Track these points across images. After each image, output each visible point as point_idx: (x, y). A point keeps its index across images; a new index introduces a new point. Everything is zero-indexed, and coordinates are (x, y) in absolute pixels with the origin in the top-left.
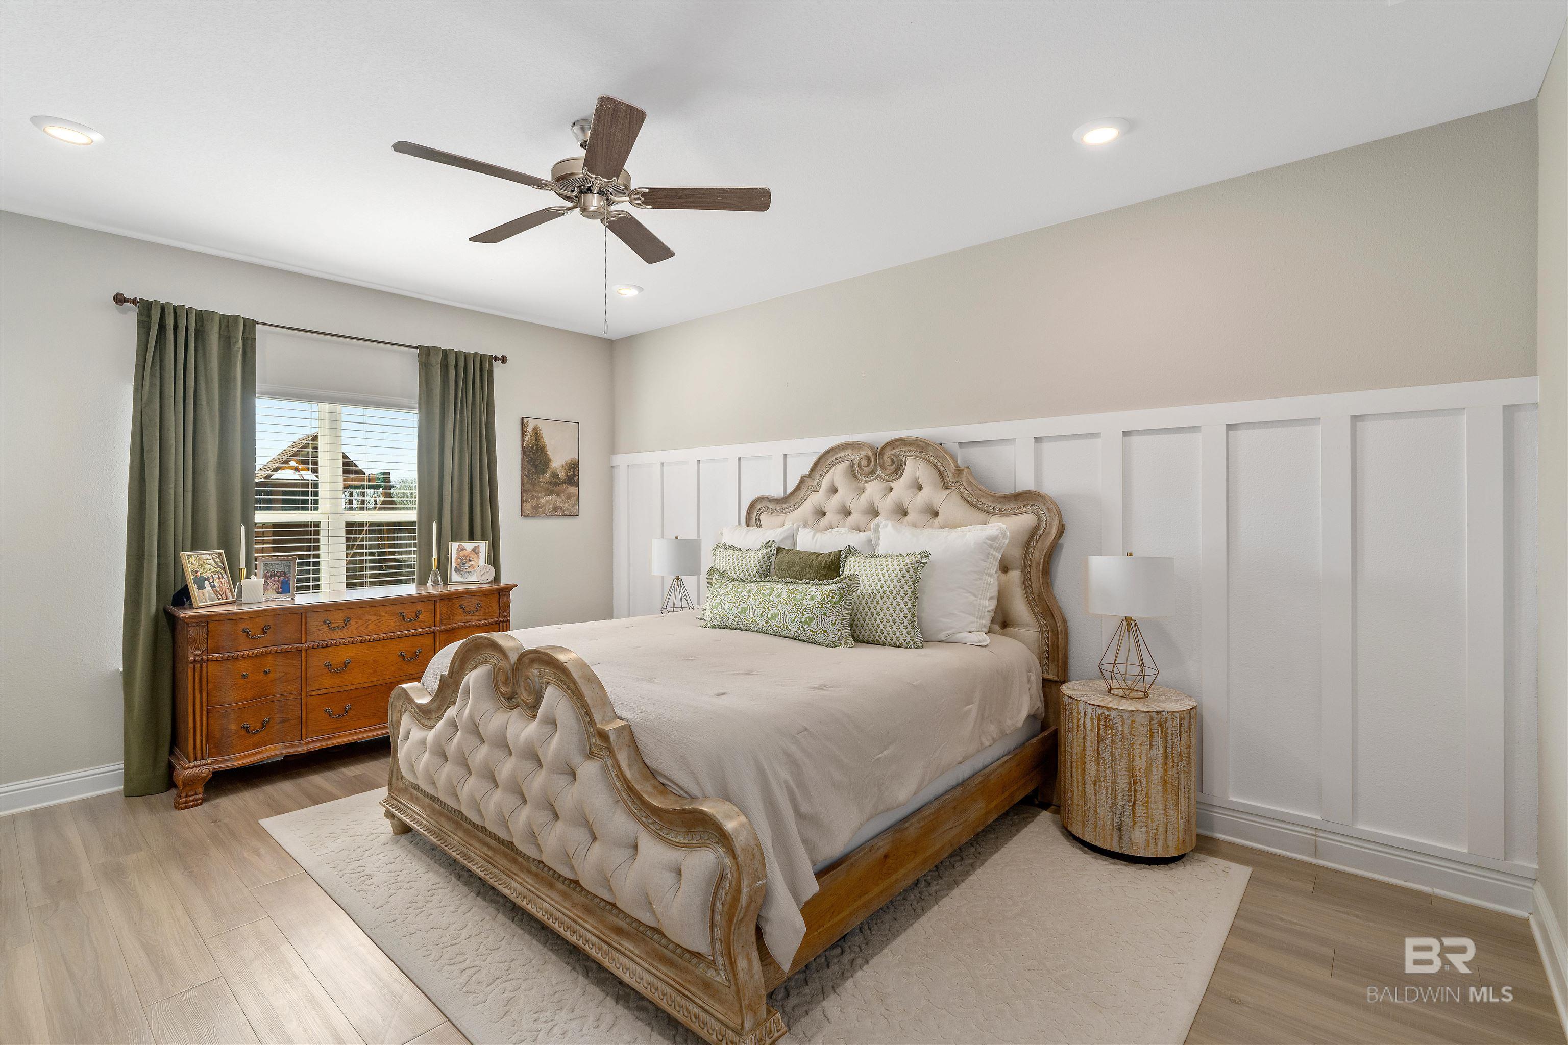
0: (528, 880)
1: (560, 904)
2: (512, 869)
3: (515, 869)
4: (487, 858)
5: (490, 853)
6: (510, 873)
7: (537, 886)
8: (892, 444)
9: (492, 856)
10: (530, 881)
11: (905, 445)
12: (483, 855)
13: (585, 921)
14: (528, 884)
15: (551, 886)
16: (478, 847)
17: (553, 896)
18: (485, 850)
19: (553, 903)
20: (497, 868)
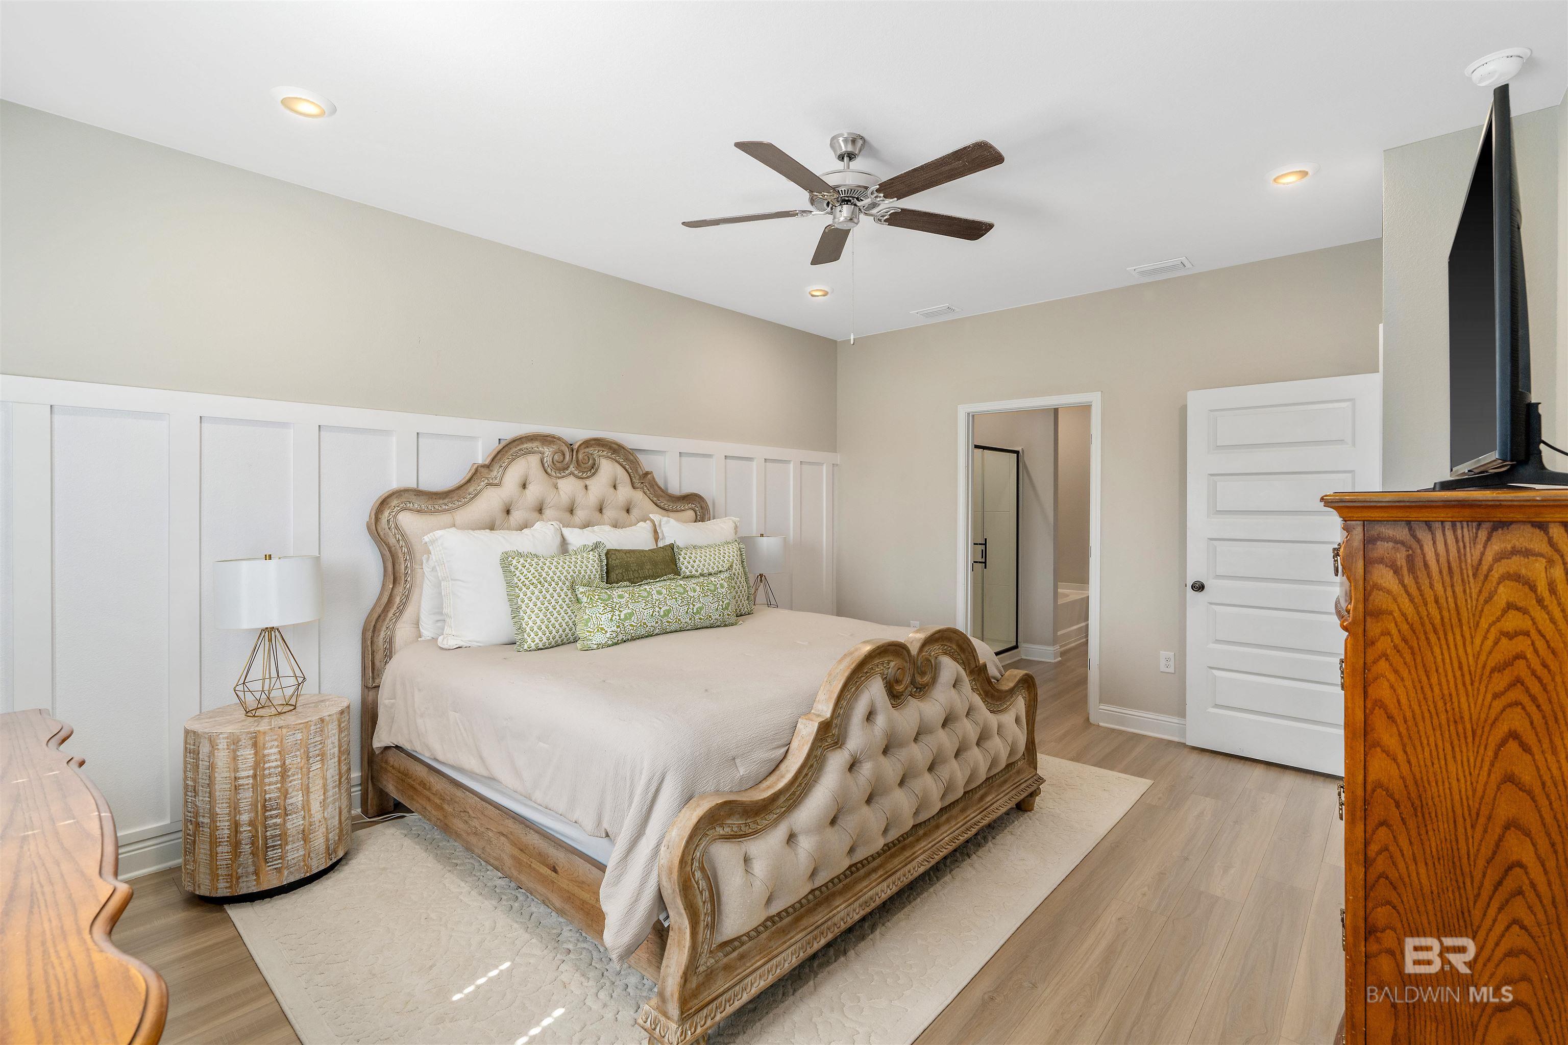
0: (922, 845)
1: (952, 827)
2: (907, 856)
3: (907, 853)
4: (883, 877)
5: (880, 872)
6: (910, 859)
7: (930, 840)
8: (587, 443)
9: (884, 871)
10: (925, 843)
11: (599, 445)
12: (880, 879)
13: (969, 815)
14: (926, 845)
15: (937, 827)
16: (865, 884)
17: (943, 831)
18: (874, 876)
19: (949, 832)
20: (900, 869)
